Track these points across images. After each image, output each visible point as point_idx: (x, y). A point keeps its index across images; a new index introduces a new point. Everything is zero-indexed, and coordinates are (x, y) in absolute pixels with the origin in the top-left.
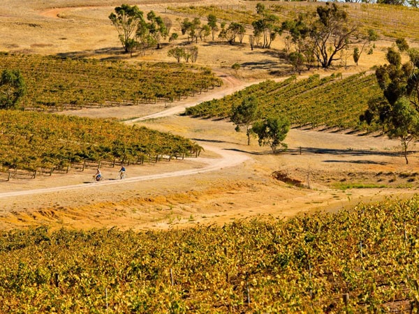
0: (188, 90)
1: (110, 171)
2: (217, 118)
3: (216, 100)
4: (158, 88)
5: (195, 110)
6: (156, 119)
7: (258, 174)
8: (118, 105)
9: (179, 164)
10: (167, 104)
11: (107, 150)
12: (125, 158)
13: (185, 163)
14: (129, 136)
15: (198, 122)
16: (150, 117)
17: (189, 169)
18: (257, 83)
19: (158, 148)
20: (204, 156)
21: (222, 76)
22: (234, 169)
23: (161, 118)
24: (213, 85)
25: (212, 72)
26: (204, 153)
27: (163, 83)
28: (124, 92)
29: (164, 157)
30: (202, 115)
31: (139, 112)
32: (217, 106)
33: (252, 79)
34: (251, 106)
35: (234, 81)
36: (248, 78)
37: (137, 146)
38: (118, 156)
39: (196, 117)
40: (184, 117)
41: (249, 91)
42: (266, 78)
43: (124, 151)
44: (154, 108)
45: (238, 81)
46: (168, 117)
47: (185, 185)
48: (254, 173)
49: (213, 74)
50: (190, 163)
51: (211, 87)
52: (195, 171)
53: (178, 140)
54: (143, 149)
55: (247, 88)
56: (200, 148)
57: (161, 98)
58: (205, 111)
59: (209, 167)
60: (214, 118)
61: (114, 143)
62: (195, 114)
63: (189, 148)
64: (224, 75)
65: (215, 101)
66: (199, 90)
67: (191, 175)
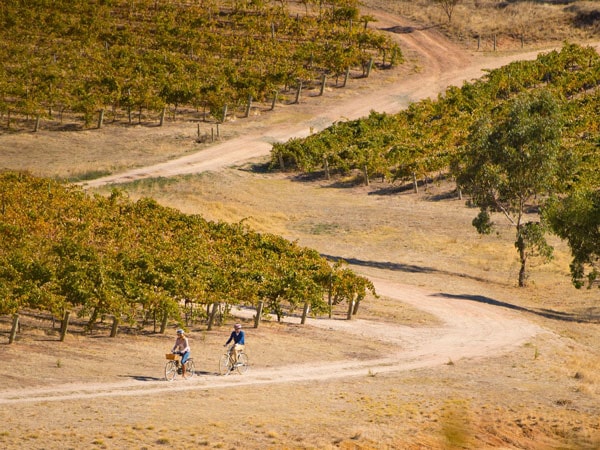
0: (277, 78)
1: (52, 352)
2: (387, 183)
3: (381, 118)
4: (171, 68)
5: (308, 151)
6: (173, 180)
7: (590, 388)
8: (32, 126)
9: (290, 339)
10: (206, 129)
11: (38, 275)
12: (101, 308)
13: (314, 337)
14: (104, 232)
15: (321, 198)
16: (150, 171)
17: (330, 358)
18: (530, 55)
19: (214, 276)
20: (376, 317)
21: (395, 29)
22: (497, 367)
23: (188, 177)
24: (365, 64)
25: (362, 12)
26: (377, 307)
27: (186, 48)
28: (51, 77)
29: (234, 311)
30: (334, 173)
31: (104, 153)
32: (386, 141)
33: (507, 44)
34: (535, 134)
35: (442, 47)
36: (493, 36)
37: (143, 265)
38: (77, 299)
39: (312, 177)
40: (269, 177)
41: (499, 85)
42: (562, 38)
43: (98, 283)
44: (158, 141)
45: (456, 48)
46: (209, 174)
47: (327, 418)
48: (577, 384)
49: (366, 20)
50: (328, 338)
51: (358, 71)
52: (356, 369)
53: (276, 250)
54: (165, 278)
55: (493, 75)
56: (363, 283)
57: (181, 108)
58: (344, 155)
59: (401, 355)
60: (378, 184)
61: (57, 250)
62: (308, 167)
63: (325, 280)
64: (403, 24)
65: (378, 119)
66: (312, 78)
67: (343, 381)
